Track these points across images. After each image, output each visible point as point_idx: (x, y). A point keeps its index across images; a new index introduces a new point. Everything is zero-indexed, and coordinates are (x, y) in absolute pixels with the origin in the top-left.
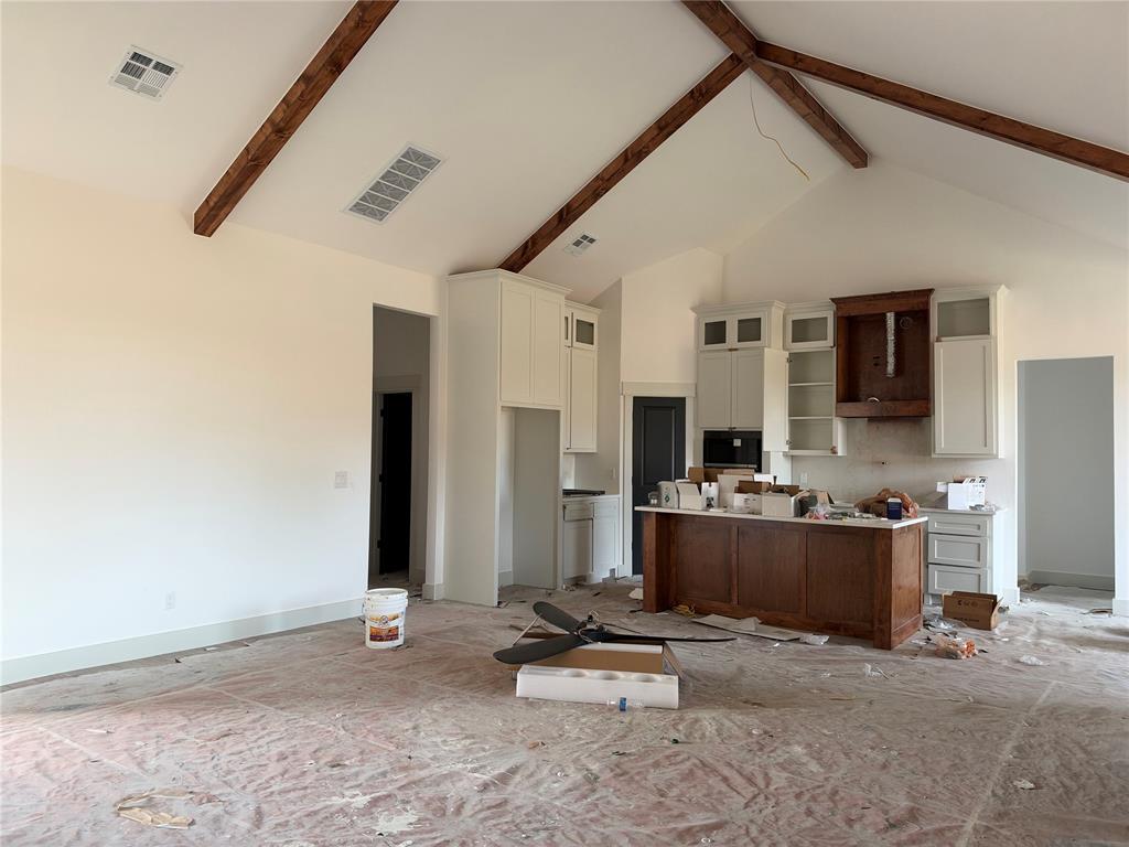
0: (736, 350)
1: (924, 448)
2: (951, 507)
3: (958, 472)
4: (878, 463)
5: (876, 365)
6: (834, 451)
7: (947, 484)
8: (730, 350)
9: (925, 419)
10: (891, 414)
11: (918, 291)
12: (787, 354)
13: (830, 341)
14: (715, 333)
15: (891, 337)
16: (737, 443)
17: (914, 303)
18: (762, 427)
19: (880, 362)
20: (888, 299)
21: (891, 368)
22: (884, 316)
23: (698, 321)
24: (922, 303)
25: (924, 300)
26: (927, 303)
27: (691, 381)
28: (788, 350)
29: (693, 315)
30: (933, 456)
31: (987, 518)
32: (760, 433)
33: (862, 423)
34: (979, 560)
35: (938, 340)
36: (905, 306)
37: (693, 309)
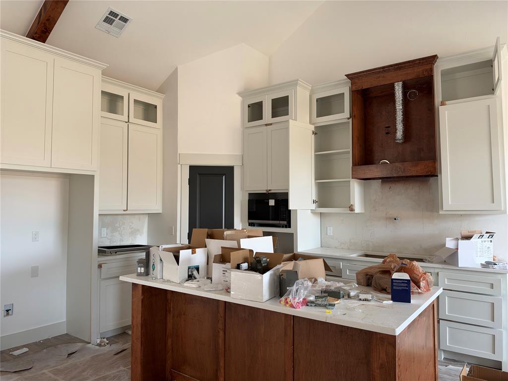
0: (271, 124)
1: (432, 205)
2: (462, 263)
3: (465, 227)
4: (390, 218)
5: (387, 133)
6: (351, 209)
7: (457, 239)
8: (266, 125)
9: (432, 179)
10: (401, 174)
11: (423, 59)
12: (312, 128)
13: (347, 113)
14: (255, 111)
15: (399, 106)
16: (272, 203)
17: (419, 71)
18: (288, 189)
19: (391, 130)
20: (396, 70)
21: (399, 134)
22: (392, 87)
23: (243, 103)
24: (427, 70)
25: (428, 67)
26: (431, 70)
27: (238, 152)
28: (313, 124)
29: (238, 99)
30: (441, 212)
31: (499, 276)
32: (287, 194)
33: (376, 184)
34: (493, 320)
35: (443, 104)
36: (411, 74)
37: (240, 94)
